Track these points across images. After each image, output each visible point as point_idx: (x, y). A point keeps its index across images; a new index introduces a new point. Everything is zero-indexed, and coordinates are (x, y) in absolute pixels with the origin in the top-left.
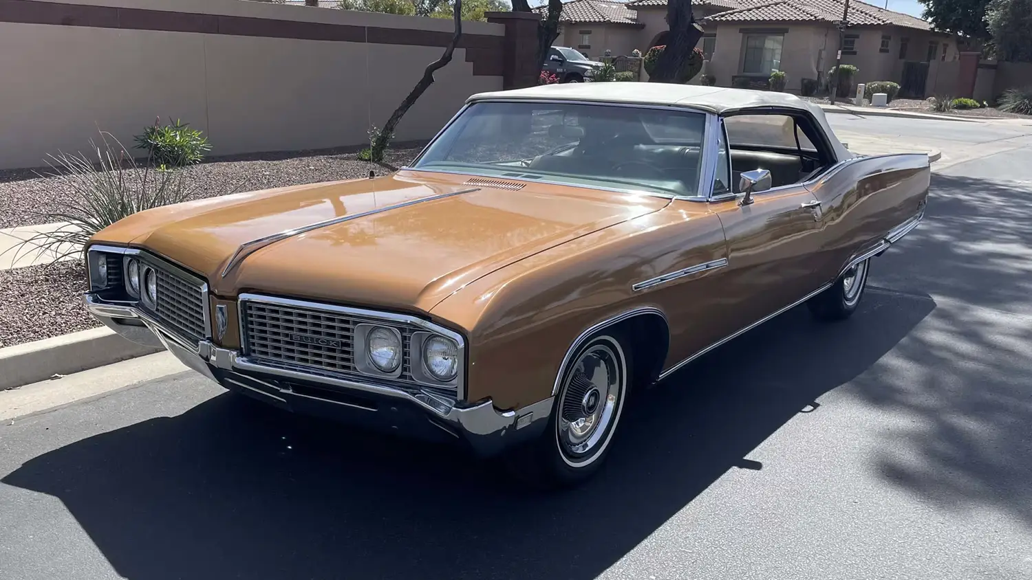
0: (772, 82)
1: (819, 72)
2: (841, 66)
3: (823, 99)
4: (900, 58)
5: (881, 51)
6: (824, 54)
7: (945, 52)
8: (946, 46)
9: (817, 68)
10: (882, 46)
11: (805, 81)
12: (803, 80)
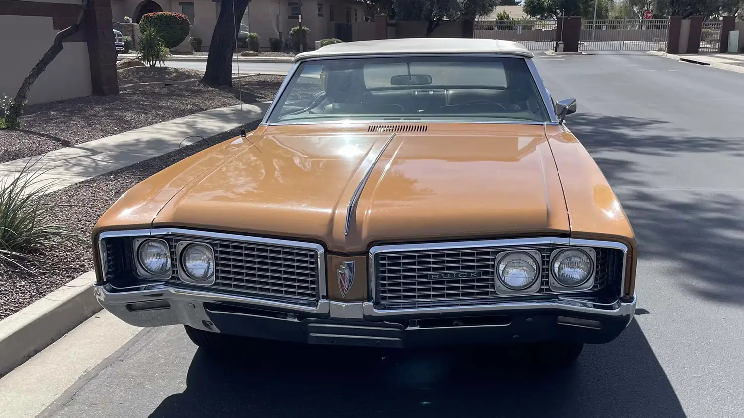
0: (249, 42)
1: (279, 33)
2: (303, 27)
3: (289, 54)
4: (331, 20)
5: (319, 15)
6: (280, 18)
7: (356, 15)
8: (356, 10)
9: (278, 31)
10: (319, 11)
11: (273, 40)
12: (270, 39)
